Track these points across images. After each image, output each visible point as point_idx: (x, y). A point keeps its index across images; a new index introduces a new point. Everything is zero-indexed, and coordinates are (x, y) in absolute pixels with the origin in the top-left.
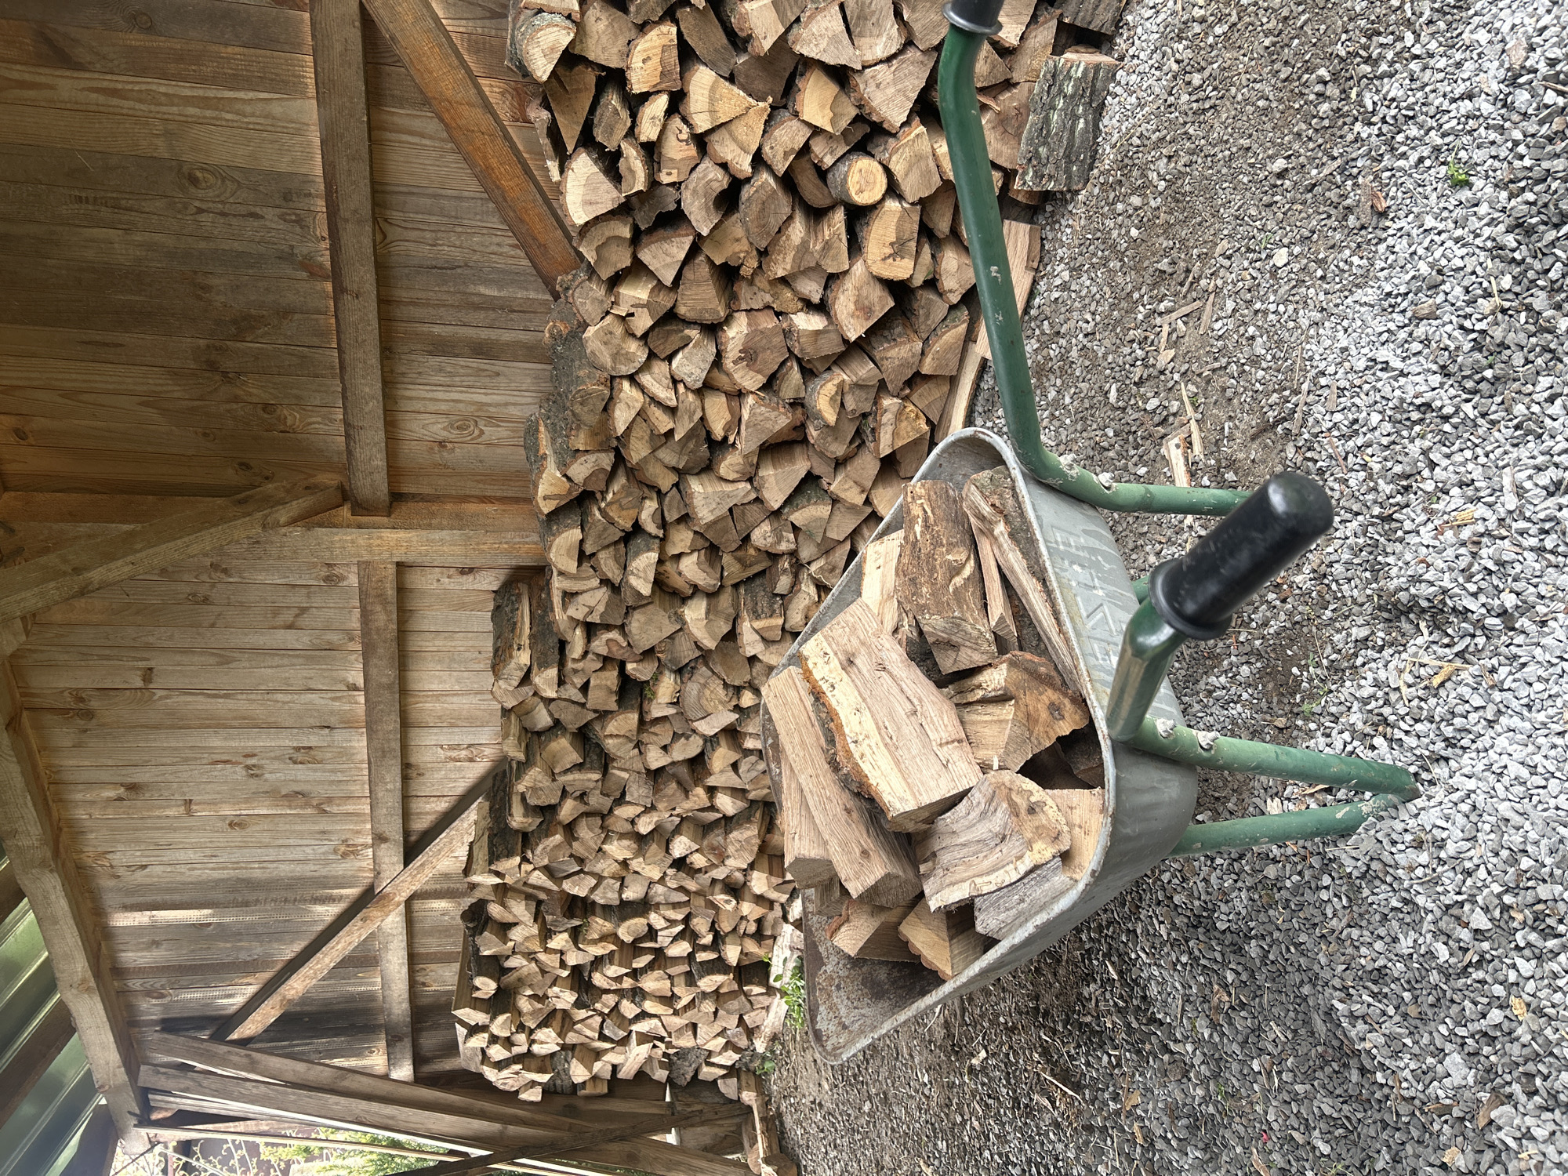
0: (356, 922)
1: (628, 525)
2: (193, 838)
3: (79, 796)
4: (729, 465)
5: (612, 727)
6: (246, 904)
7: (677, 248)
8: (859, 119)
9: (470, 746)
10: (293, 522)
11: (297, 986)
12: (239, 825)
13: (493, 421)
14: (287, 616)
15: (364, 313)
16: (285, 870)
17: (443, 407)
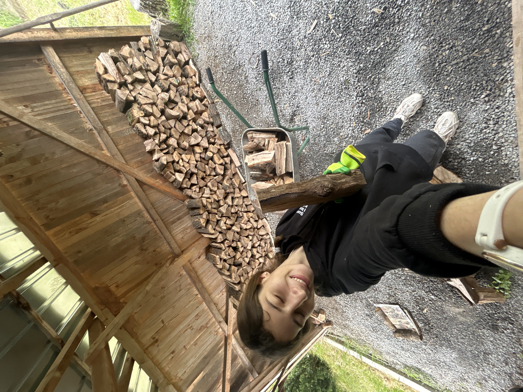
0: (228, 348)
1: (216, 221)
2: (190, 355)
3: (165, 364)
4: (222, 203)
5: (237, 257)
6: (208, 363)
8: (204, 149)
9: (221, 291)
11: (228, 375)
12: (196, 344)
13: (187, 229)
14: (179, 289)
15: (160, 222)
16: (209, 348)
17: (179, 232)
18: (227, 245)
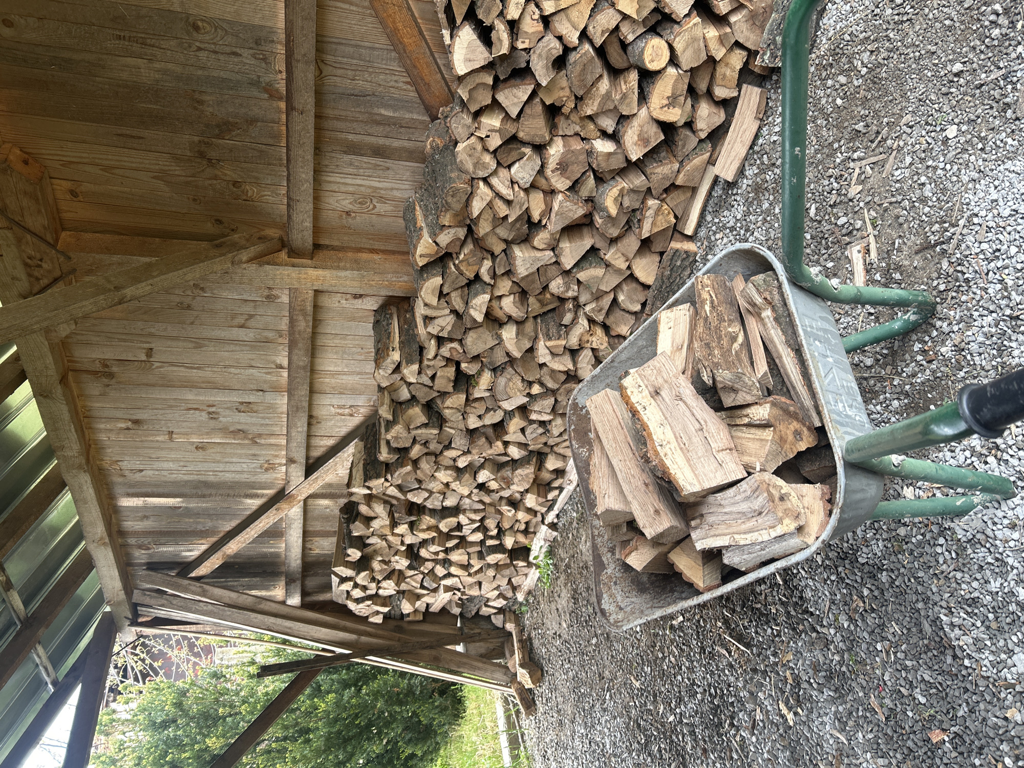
0: (272, 511)
1: (472, 276)
2: (173, 455)
3: (102, 426)
4: (541, 239)
5: (449, 402)
6: (204, 496)
7: (523, 92)
9: (351, 406)
10: (250, 260)
11: (233, 547)
12: (202, 448)
13: (383, 199)
14: (240, 320)
15: (305, 125)
16: (228, 477)
17: (351, 189)
18: (448, 355)
